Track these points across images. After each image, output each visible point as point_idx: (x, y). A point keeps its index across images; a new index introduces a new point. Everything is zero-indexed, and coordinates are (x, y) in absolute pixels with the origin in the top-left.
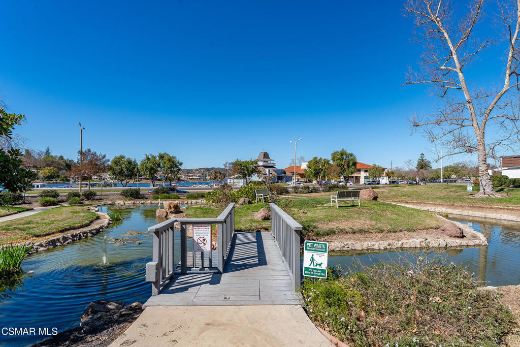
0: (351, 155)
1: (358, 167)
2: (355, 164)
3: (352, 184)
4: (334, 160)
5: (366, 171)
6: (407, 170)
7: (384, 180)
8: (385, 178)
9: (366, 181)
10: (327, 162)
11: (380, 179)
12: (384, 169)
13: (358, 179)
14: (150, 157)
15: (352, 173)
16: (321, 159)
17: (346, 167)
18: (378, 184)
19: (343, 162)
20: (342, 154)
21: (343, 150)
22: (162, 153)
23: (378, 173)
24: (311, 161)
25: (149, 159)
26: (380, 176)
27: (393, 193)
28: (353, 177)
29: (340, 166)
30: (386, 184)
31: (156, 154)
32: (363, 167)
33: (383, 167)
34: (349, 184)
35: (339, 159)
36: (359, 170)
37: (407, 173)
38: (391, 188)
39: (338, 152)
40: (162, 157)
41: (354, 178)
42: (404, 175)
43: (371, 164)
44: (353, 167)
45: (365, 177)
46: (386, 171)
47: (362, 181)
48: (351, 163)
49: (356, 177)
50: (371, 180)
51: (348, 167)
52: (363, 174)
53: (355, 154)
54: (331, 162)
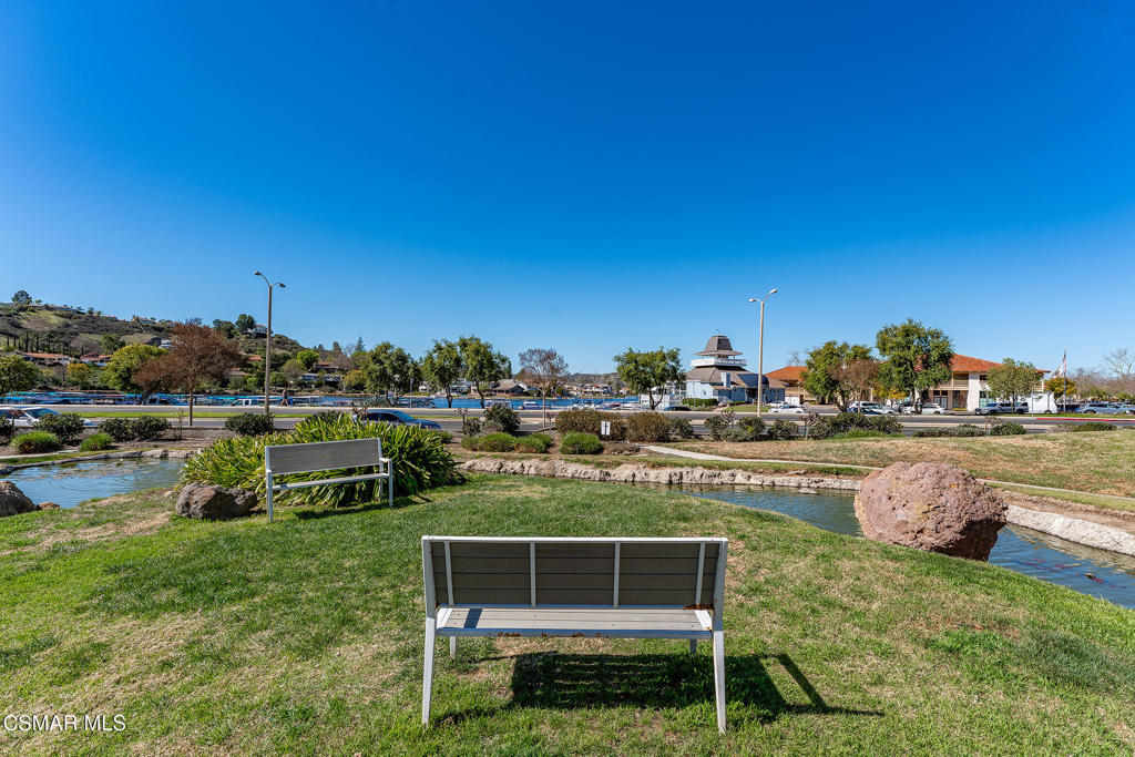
0: (936, 335)
1: (956, 368)
2: (946, 358)
3: (940, 409)
4: (883, 348)
5: (983, 378)
6: (1115, 375)
7: (1041, 403)
8: (1045, 396)
9: (984, 405)
10: (862, 354)
11: (1028, 400)
12: (1040, 374)
13: (960, 398)
14: (443, 345)
15: (937, 382)
16: (845, 345)
17: (918, 366)
18: (1021, 412)
19: (910, 354)
20: (907, 333)
21: (910, 322)
22: (467, 337)
23: (1021, 383)
24: (819, 353)
25: (440, 348)
26: (1027, 392)
27: (1091, 460)
28: (945, 393)
29: (900, 365)
30: (1048, 412)
31: (454, 340)
32: (975, 368)
33: (1039, 367)
34: (933, 410)
35: (899, 345)
36: (964, 376)
37: (1111, 383)
38: (1074, 436)
39: (895, 328)
40: (464, 344)
41: (950, 396)
42: (1104, 388)
43: (999, 360)
44: (941, 366)
45: (983, 395)
46: (1047, 377)
47: (973, 402)
48: (935, 355)
49: (956, 393)
50: (998, 401)
51: (926, 364)
52: (974, 387)
53: (946, 333)
54: (876, 354)
